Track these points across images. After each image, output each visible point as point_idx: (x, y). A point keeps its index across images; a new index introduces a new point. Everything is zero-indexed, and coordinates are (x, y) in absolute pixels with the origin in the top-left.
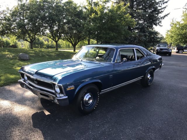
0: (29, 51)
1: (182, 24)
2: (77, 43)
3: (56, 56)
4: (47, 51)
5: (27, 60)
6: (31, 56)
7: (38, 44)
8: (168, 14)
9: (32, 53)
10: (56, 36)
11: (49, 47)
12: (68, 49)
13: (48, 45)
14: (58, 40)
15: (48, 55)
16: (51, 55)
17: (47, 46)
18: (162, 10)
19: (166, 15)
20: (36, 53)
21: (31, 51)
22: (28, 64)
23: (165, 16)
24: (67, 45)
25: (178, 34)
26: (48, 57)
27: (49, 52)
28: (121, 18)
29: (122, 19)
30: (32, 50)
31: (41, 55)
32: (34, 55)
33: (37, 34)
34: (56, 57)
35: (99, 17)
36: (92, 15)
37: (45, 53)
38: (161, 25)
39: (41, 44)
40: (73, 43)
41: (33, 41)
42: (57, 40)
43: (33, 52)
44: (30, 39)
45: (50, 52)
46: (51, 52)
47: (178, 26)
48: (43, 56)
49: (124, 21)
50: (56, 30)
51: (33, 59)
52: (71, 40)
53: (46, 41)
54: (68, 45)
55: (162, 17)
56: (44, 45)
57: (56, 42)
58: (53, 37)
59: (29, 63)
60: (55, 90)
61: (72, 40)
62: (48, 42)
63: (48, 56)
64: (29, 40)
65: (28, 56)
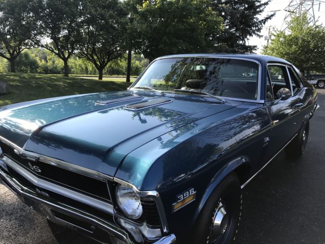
0: (8, 75)
1: (290, 36)
2: (106, 64)
3: (66, 87)
4: (47, 77)
5: (4, 94)
6: (12, 86)
7: (25, 65)
8: (272, 16)
9: (14, 80)
10: (64, 47)
11: (49, 72)
12: (85, 75)
13: (47, 67)
14: (69, 57)
15: (49, 85)
16: (56, 85)
17: (44, 70)
18: (261, 9)
19: (269, 18)
20: (22, 80)
21: (12, 77)
22: (7, 104)
23: (267, 19)
24: (82, 69)
25: (283, 53)
26: (49, 88)
27: (51, 79)
28: (200, 13)
29: (201, 15)
30: (13, 75)
31: (34, 85)
32: (17, 84)
33: (24, 43)
34: (66, 89)
35: (158, 10)
36: (144, 5)
37: (42, 81)
38: (260, 34)
39: (33, 65)
40: (98, 63)
41: (16, 56)
42: (66, 56)
43: (17, 78)
44: (10, 53)
45: (54, 79)
46: (56, 80)
47: (281, 39)
48: (39, 87)
49: (205, 20)
50: (64, 36)
51: (17, 92)
52: (93, 58)
53: (43, 60)
54: (84, 69)
55: (262, 20)
56: (38, 68)
57: (65, 60)
58: (59, 50)
59: (7, 101)
60: (115, 204)
61: (95, 57)
62: (47, 62)
63: (51, 87)
64: (8, 55)
65: (4, 86)
